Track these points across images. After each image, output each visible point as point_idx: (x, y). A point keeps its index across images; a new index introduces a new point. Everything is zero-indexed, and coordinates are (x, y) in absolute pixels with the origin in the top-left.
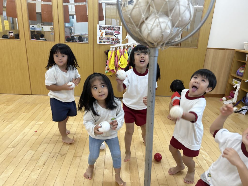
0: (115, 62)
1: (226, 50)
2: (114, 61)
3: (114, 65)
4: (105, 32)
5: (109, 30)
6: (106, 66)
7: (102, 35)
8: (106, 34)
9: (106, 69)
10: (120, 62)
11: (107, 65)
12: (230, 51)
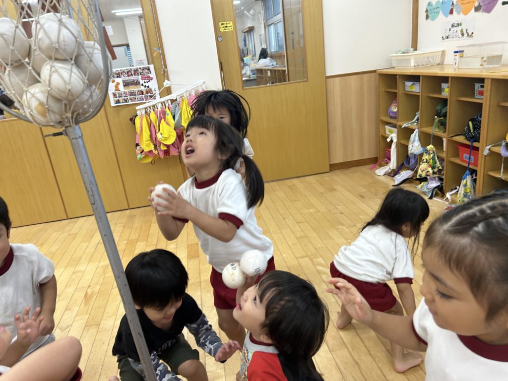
0: (151, 136)
1: (363, 75)
2: (149, 133)
3: (150, 141)
4: (124, 82)
5: (128, 76)
6: (136, 146)
7: (117, 89)
8: (126, 84)
9: (138, 152)
10: (161, 134)
11: (138, 144)
12: (369, 74)
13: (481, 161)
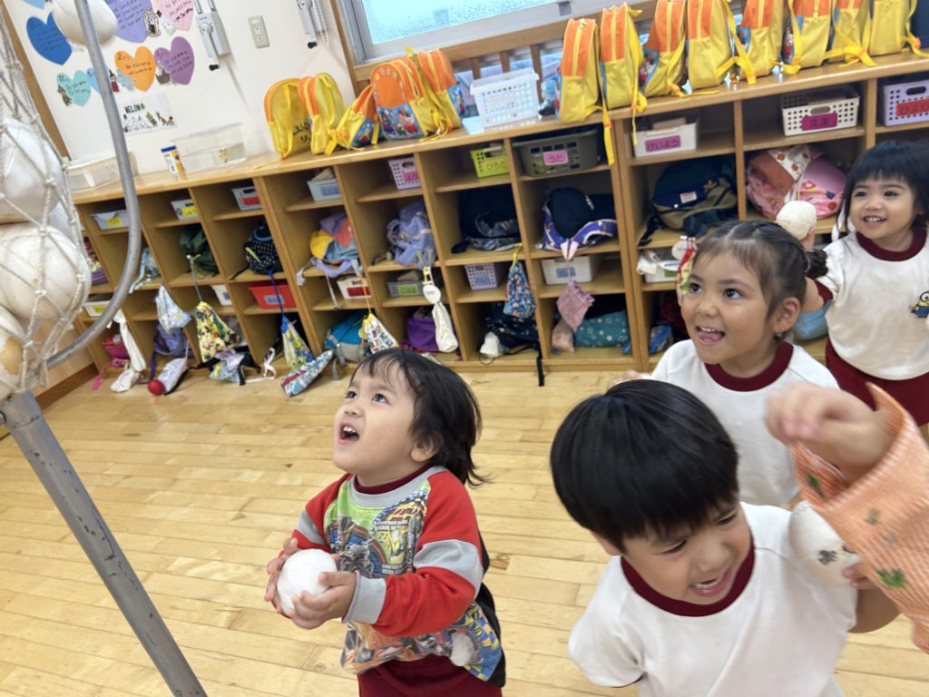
13: (298, 297)
